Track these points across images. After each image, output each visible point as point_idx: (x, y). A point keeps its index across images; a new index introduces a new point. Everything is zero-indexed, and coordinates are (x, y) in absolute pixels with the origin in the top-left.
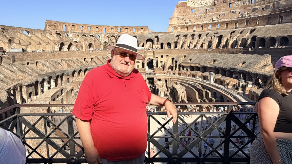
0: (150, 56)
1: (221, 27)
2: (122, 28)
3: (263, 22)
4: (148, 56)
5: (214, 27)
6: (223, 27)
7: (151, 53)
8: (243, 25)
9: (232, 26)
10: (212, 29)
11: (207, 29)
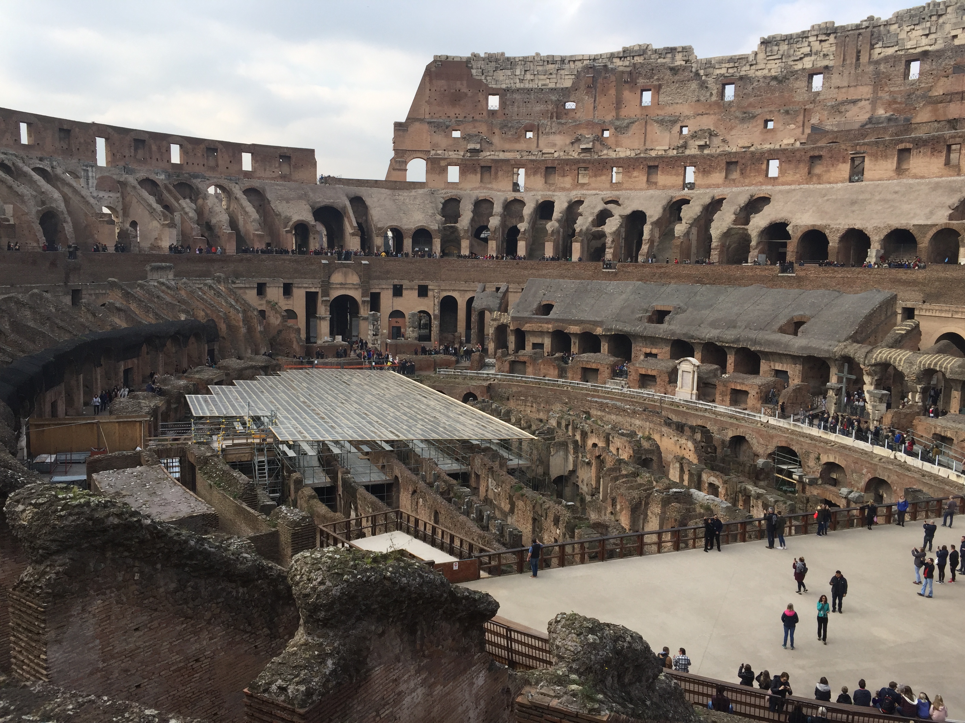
0: (344, 286)
1: (630, 177)
2: (190, 146)
3: (791, 172)
4: (338, 286)
5: (601, 175)
6: (635, 177)
7: (350, 275)
8: (718, 177)
9: (675, 177)
10: (593, 185)
11: (571, 181)
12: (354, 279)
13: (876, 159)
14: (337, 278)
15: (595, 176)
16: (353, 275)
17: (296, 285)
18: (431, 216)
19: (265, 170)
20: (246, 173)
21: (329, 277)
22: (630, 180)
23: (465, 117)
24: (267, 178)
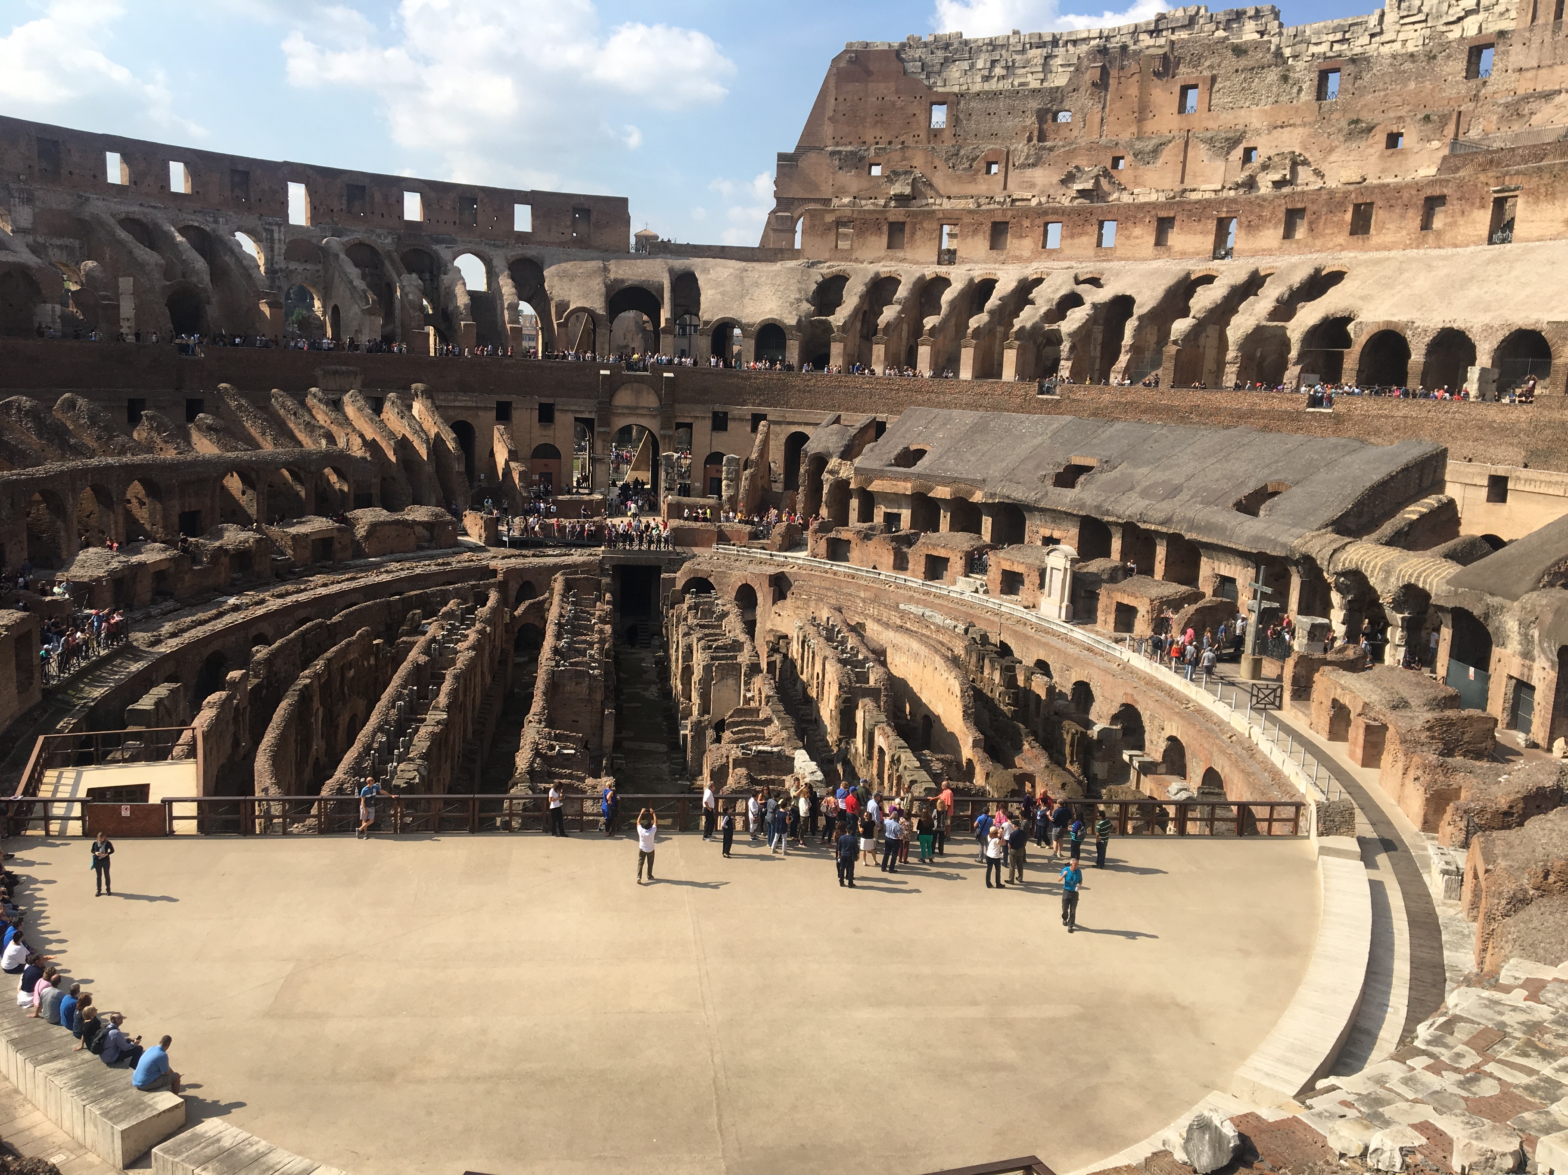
0: (633, 410)
1: (1128, 238)
2: (436, 196)
3: (1392, 226)
4: (625, 411)
5: (1081, 235)
6: (1137, 238)
7: (645, 394)
8: (1271, 236)
9: (1201, 236)
10: (1068, 252)
11: (1032, 246)
12: (650, 400)
13: (1537, 201)
14: (623, 398)
15: (1072, 236)
16: (649, 393)
17: (560, 407)
18: (792, 304)
19: (549, 231)
20: (522, 236)
21: (612, 396)
22: (1127, 242)
23: (890, 143)
24: (552, 244)
